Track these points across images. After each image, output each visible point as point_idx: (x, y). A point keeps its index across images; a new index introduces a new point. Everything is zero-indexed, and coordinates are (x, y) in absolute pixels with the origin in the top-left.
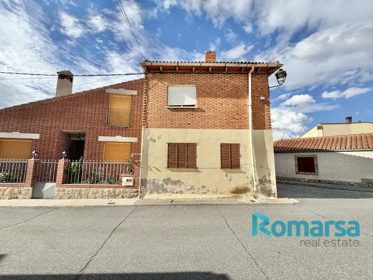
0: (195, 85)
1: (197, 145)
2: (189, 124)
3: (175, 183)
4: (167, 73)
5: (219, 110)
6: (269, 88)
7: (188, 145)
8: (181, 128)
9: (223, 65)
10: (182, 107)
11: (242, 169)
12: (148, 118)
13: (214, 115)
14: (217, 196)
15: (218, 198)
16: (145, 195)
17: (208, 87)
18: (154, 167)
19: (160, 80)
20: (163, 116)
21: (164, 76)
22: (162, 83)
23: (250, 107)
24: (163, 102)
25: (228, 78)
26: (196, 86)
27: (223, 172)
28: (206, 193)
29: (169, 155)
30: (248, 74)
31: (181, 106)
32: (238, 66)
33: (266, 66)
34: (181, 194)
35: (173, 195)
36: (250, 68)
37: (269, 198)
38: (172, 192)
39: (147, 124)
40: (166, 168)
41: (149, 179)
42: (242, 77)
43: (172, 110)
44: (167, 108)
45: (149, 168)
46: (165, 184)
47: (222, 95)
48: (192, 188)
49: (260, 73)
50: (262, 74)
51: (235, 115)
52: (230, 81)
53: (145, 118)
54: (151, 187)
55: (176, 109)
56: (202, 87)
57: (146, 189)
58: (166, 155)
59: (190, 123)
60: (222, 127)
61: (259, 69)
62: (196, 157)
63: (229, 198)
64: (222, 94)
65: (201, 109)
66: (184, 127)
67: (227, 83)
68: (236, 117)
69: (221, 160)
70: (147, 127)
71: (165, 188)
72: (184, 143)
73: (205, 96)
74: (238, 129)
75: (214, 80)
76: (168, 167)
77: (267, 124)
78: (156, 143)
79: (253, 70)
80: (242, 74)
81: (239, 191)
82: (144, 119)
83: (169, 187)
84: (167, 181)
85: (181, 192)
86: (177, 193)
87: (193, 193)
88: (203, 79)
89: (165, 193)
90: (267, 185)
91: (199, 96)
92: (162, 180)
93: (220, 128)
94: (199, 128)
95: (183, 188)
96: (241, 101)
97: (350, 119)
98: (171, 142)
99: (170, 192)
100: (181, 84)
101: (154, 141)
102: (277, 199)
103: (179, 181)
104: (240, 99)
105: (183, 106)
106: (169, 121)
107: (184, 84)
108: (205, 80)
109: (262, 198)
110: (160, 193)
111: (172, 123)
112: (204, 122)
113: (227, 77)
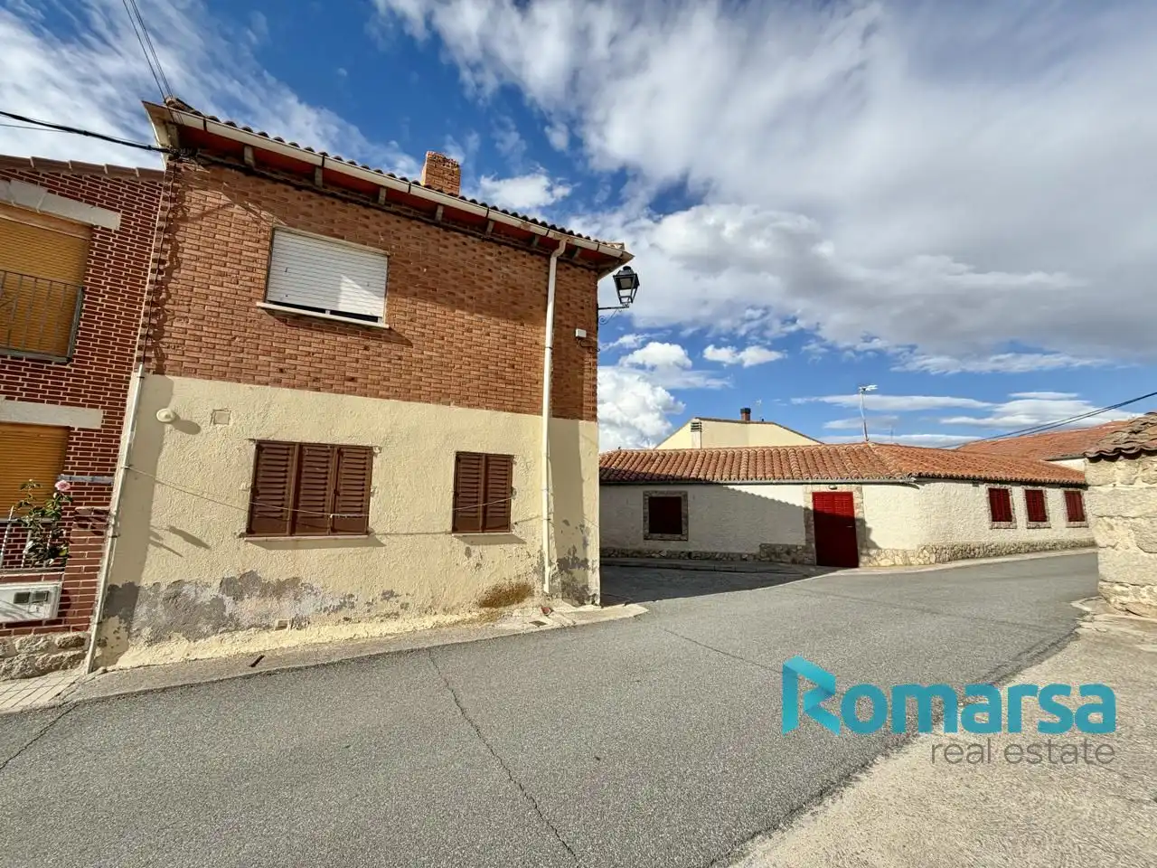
0: (382, 251)
1: (375, 454)
2: (352, 379)
3: (279, 589)
4: (276, 181)
5: (460, 345)
6: (598, 309)
7: (340, 450)
8: (318, 389)
9: (481, 212)
10: (327, 315)
11: (516, 531)
12: (166, 334)
13: (443, 359)
14: (435, 619)
15: (438, 626)
16: (121, 654)
17: (427, 267)
19: (239, 197)
20: (242, 334)
21: (261, 188)
22: (248, 209)
23: (548, 352)
24: (250, 284)
25: (491, 255)
26: (388, 257)
27: (457, 544)
28: (397, 614)
29: (259, 486)
30: (548, 258)
31: (323, 311)
32: (522, 227)
33: (594, 247)
34: (300, 628)
35: (266, 635)
36: (555, 244)
37: (582, 609)
38: (260, 626)
39: (162, 357)
40: (242, 536)
41: (150, 583)
42: (533, 263)
43: (285, 322)
44: (263, 308)
45: (152, 538)
46: (228, 600)
47: (470, 302)
48: (347, 602)
49: (579, 263)
50: (582, 266)
51: (507, 369)
52: (496, 264)
53: (151, 333)
54: (160, 617)
55: (302, 320)
56: (408, 262)
57: (128, 629)
58: (246, 483)
59: (352, 375)
60: (464, 400)
61: (579, 251)
62: (370, 494)
63: (472, 621)
64: (472, 298)
65: (399, 335)
66: (330, 388)
67: (490, 270)
68: (509, 376)
69: (455, 506)
70: (160, 371)
71: (227, 614)
72: (325, 445)
73: (415, 295)
74: (512, 411)
75: (452, 249)
76: (250, 531)
77: (588, 404)
78: (198, 437)
79: (561, 250)
80: (532, 253)
81: (503, 598)
82: (148, 336)
83: (249, 607)
84: (238, 586)
85: (299, 623)
86: (282, 627)
87: (346, 619)
88: (412, 235)
89: (226, 635)
90: (577, 572)
91: (396, 290)
92: (216, 584)
93: (458, 403)
94: (388, 398)
95: (308, 606)
96: (526, 332)
97: (747, 412)
98: (271, 439)
99: (250, 627)
100: (330, 233)
101: (193, 429)
102: (599, 608)
103: (295, 581)
104: (522, 325)
105: (333, 312)
106: (268, 359)
107: (343, 238)
108: (421, 242)
109: (565, 612)
110: (206, 636)
111: (281, 366)
112: (408, 377)
113: (489, 250)
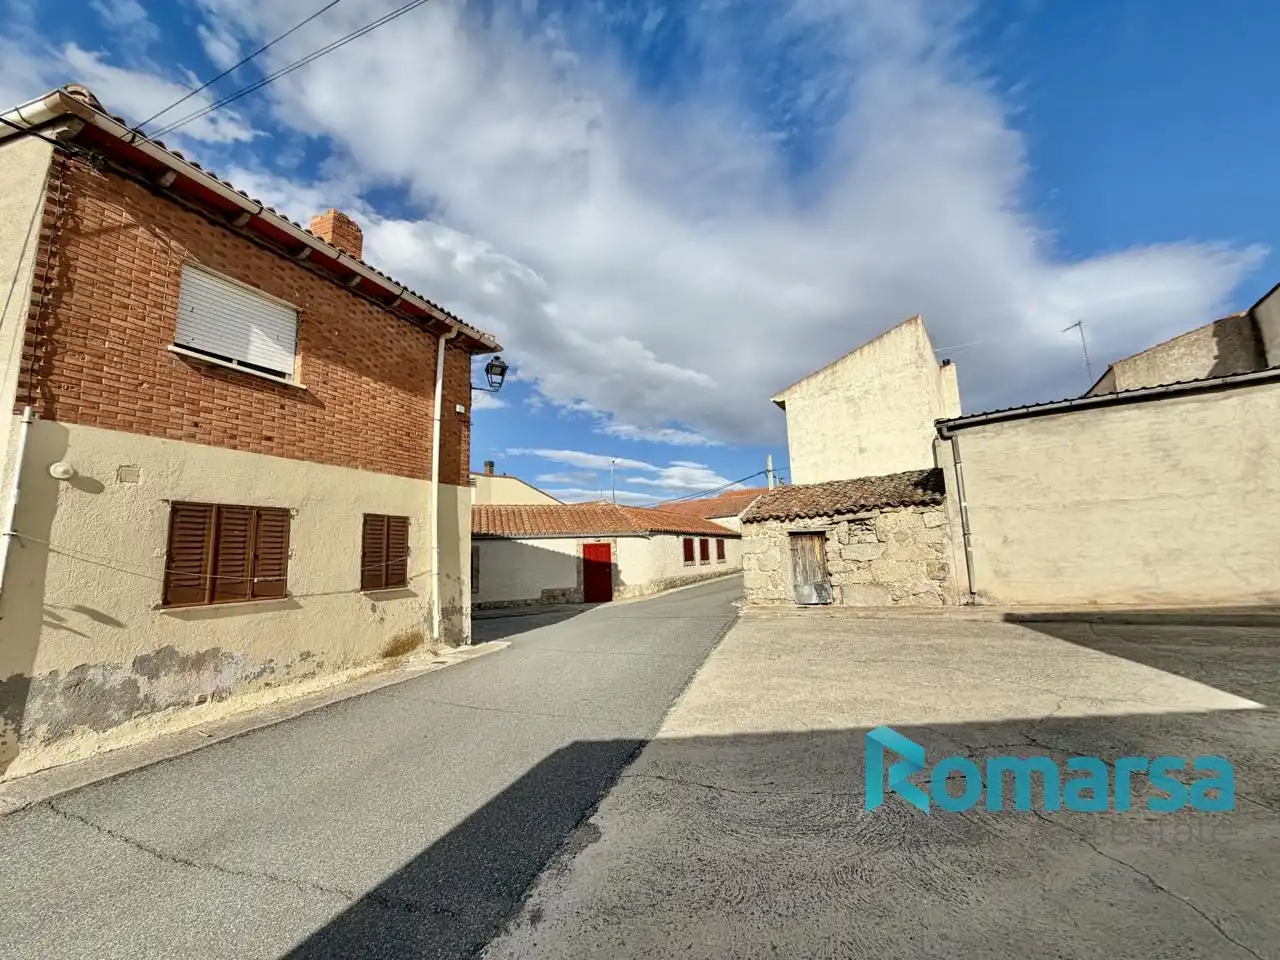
0: (295, 307)
1: (292, 517)
2: (269, 439)
3: (198, 662)
4: (186, 209)
5: (366, 411)
6: (471, 388)
7: (260, 512)
8: (235, 448)
9: (397, 291)
10: (235, 366)
11: (411, 586)
12: (56, 371)
13: (352, 424)
14: (349, 672)
15: (352, 679)
16: (9, 762)
17: (338, 330)
18: (80, 609)
19: (147, 220)
20: (151, 380)
21: (172, 214)
22: (156, 235)
23: (437, 425)
24: (158, 322)
25: (392, 327)
26: (298, 312)
27: (364, 600)
28: (314, 673)
29: (175, 552)
30: (438, 338)
31: (230, 360)
33: (477, 337)
34: (221, 699)
35: (187, 712)
36: (447, 328)
37: (460, 649)
38: (179, 704)
39: (50, 399)
40: (157, 607)
41: (46, 672)
42: (424, 340)
43: (199, 370)
44: (177, 354)
45: (46, 618)
46: (142, 681)
47: (374, 369)
48: (268, 668)
49: (459, 345)
50: (461, 348)
51: (404, 437)
52: (396, 336)
53: (36, 367)
54: (58, 711)
55: (214, 370)
56: (321, 323)
57: (17, 730)
58: (160, 549)
59: (269, 434)
60: (369, 464)
61: (462, 337)
62: (288, 557)
63: (378, 671)
64: (376, 366)
65: (312, 395)
66: (246, 446)
67: (391, 342)
68: (406, 443)
69: (363, 565)
70: (49, 415)
71: (141, 696)
72: (243, 507)
73: (328, 357)
74: (408, 476)
75: (360, 316)
76: (166, 603)
77: (463, 471)
78: (101, 496)
79: (453, 334)
80: (425, 331)
81: (399, 649)
82: (33, 370)
83: (166, 685)
84: (149, 665)
85: (219, 695)
86: (202, 701)
87: (267, 684)
88: (327, 299)
89: (142, 719)
90: (455, 618)
91: (310, 350)
92: (129, 664)
93: (365, 467)
94: (303, 459)
95: (228, 677)
96: (418, 403)
98: (187, 500)
99: (168, 706)
100: (244, 278)
101: (95, 487)
102: (472, 647)
103: (215, 653)
104: (416, 396)
105: (241, 363)
106: (181, 411)
107: (259, 287)
108: (333, 304)
109: (449, 655)
110: (117, 723)
111: (195, 419)
112: (321, 440)
113: (391, 322)
